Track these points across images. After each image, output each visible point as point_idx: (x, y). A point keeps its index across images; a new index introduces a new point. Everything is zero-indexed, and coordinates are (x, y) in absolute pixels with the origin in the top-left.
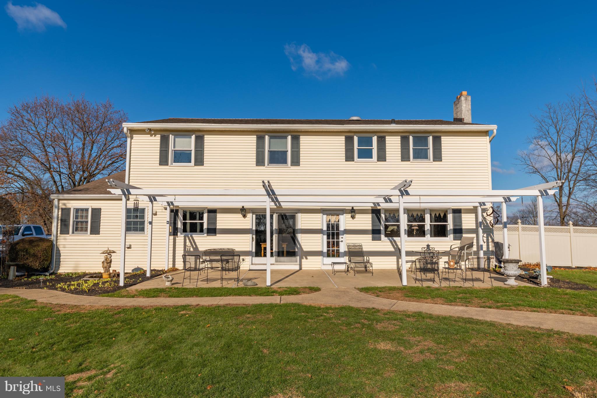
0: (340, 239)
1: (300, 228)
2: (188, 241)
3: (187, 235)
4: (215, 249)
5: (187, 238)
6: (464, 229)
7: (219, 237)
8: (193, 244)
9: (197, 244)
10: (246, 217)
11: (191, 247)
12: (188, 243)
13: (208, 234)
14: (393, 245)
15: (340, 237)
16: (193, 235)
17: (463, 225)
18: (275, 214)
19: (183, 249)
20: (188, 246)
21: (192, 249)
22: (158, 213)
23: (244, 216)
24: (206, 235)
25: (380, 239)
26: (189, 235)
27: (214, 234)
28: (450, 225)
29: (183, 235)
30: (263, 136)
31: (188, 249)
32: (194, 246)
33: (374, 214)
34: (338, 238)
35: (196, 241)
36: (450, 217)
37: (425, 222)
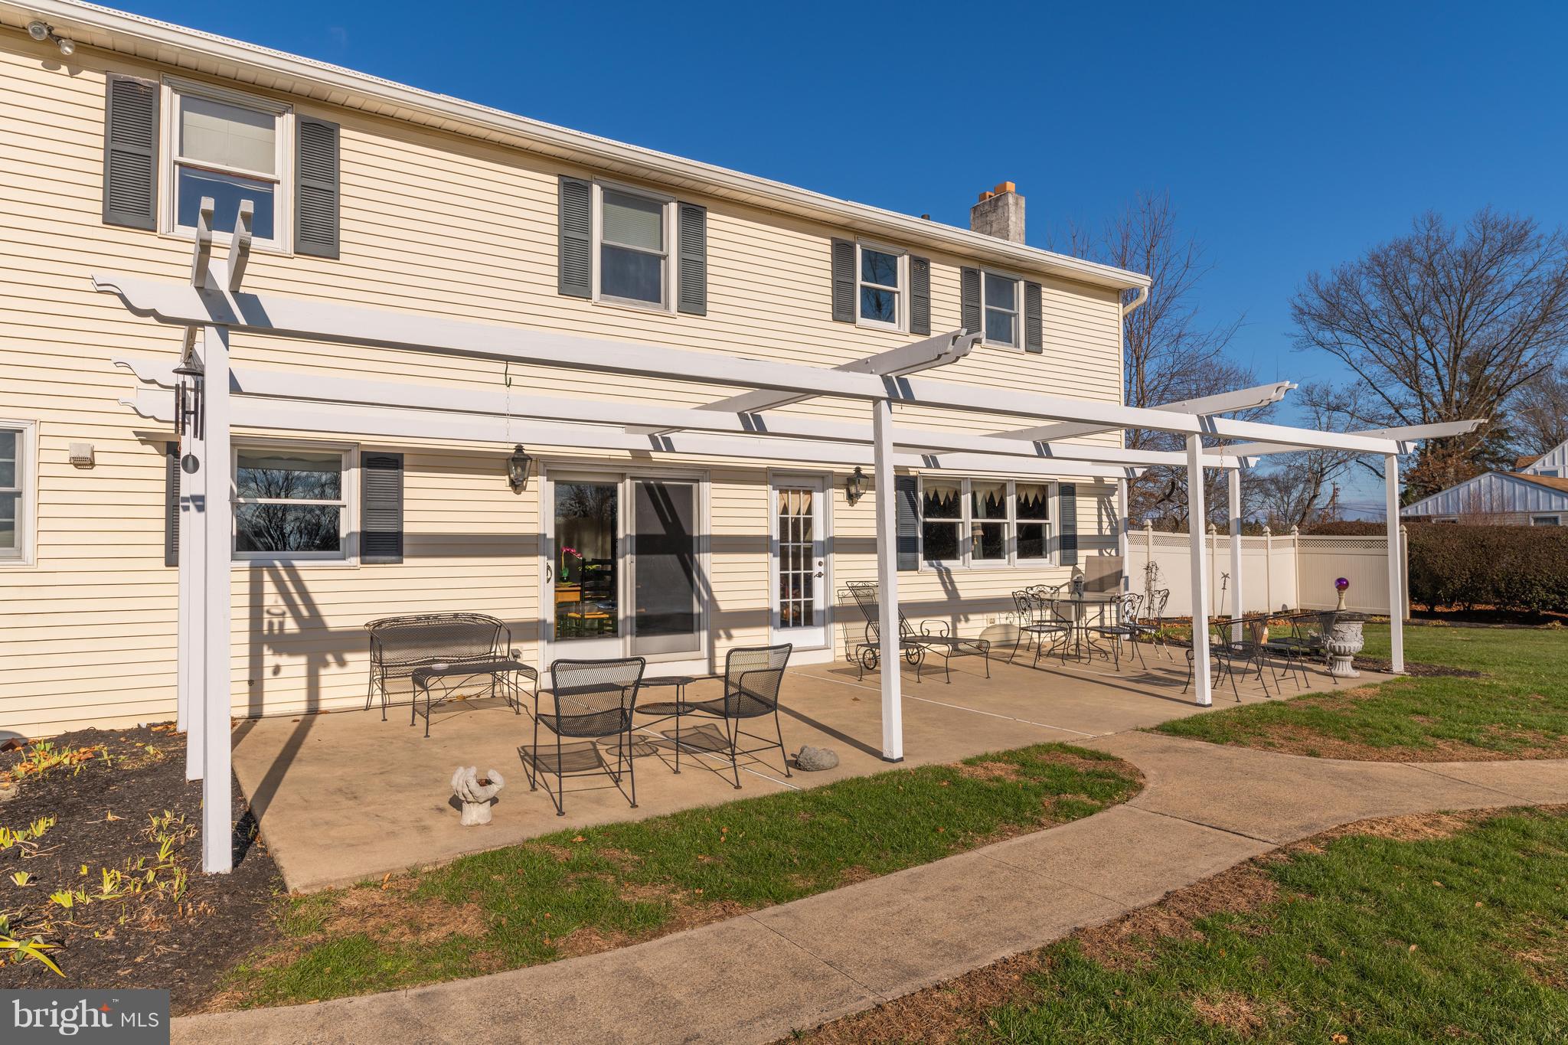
0: (817, 569)
1: (708, 533)
2: (269, 587)
3: (267, 563)
4: (396, 620)
5: (266, 577)
6: (1080, 536)
7: (413, 567)
8: (298, 600)
9: (317, 599)
10: (524, 489)
11: (288, 614)
12: (271, 597)
13: (368, 558)
14: (944, 583)
15: (816, 560)
16: (296, 563)
17: (1079, 525)
18: (628, 481)
19: (245, 625)
20: (274, 611)
21: (291, 626)
22: (99, 459)
23: (517, 486)
24: (355, 561)
25: (914, 567)
26: (277, 563)
27: (394, 558)
28: (1053, 527)
29: (247, 564)
30: (583, 183)
31: (271, 624)
32: (305, 613)
33: (903, 493)
34: (809, 565)
35: (310, 587)
36: (1054, 503)
37: (1005, 518)
